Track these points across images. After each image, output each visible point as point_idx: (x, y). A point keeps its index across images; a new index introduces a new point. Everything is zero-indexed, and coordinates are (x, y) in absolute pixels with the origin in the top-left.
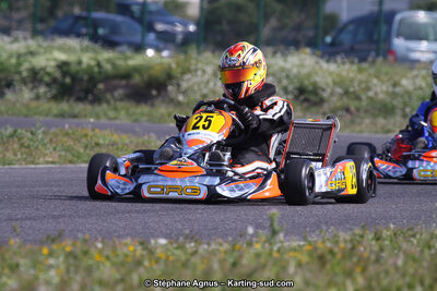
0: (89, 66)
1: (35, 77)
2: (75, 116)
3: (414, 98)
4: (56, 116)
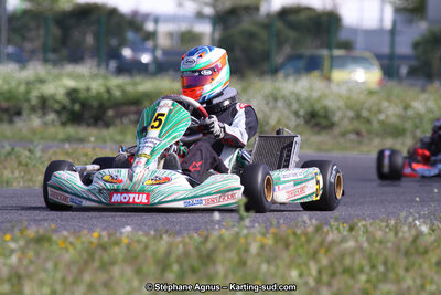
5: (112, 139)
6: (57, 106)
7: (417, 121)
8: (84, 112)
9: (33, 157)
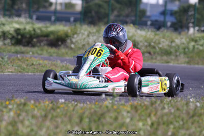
0: (30, 31)
1: (4, 35)
2: (23, 53)
3: (181, 48)
4: (14, 53)
5: (37, 53)
6: (10, 36)
7: (177, 47)
8: (22, 39)
9: (3, 61)
